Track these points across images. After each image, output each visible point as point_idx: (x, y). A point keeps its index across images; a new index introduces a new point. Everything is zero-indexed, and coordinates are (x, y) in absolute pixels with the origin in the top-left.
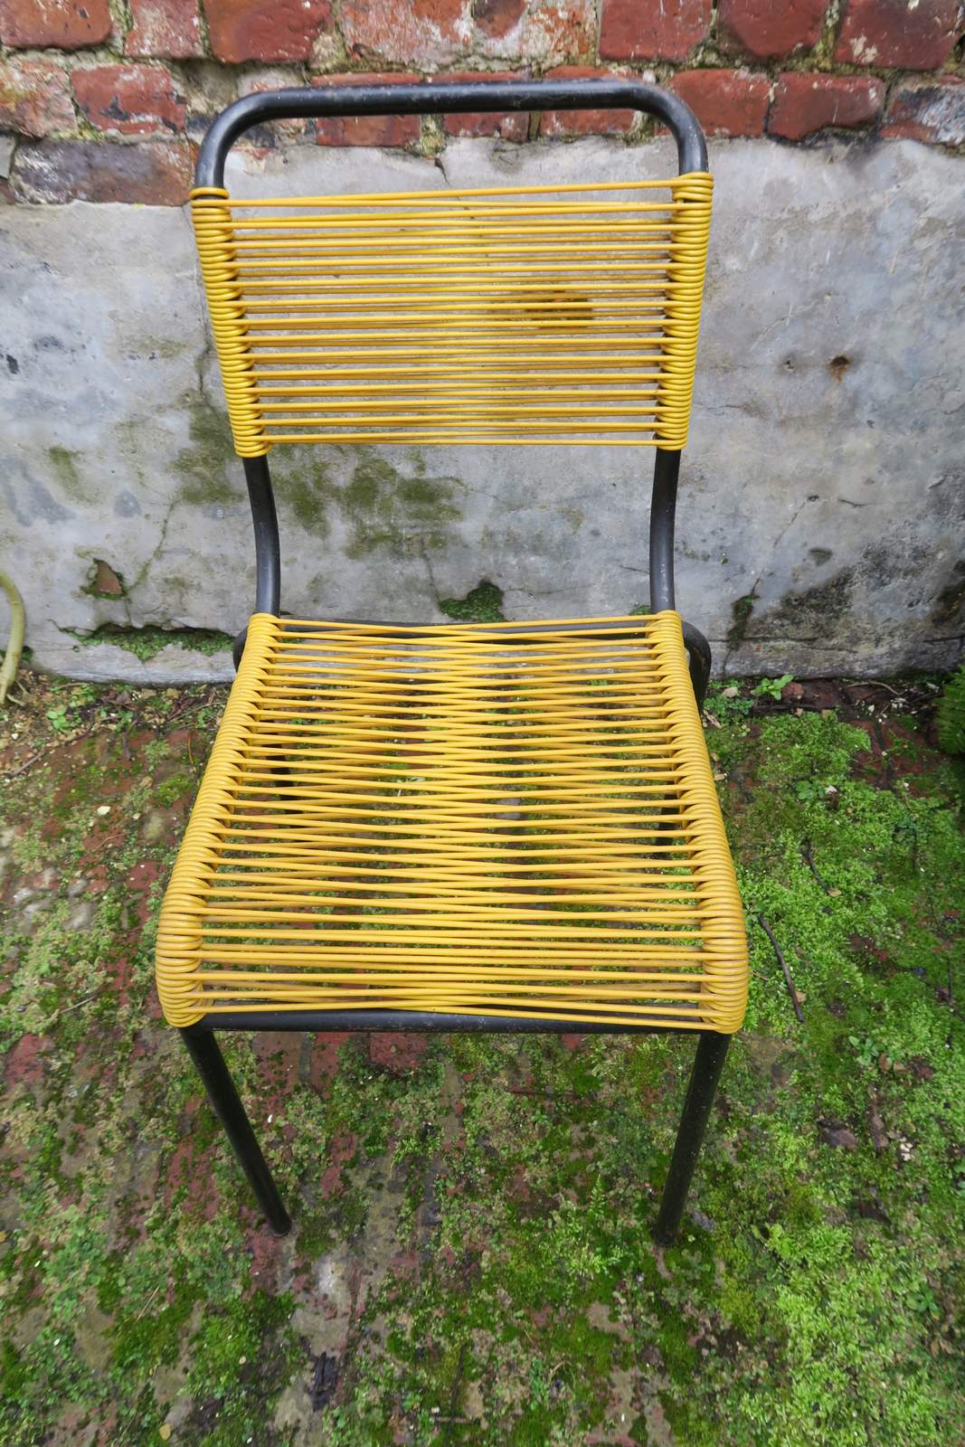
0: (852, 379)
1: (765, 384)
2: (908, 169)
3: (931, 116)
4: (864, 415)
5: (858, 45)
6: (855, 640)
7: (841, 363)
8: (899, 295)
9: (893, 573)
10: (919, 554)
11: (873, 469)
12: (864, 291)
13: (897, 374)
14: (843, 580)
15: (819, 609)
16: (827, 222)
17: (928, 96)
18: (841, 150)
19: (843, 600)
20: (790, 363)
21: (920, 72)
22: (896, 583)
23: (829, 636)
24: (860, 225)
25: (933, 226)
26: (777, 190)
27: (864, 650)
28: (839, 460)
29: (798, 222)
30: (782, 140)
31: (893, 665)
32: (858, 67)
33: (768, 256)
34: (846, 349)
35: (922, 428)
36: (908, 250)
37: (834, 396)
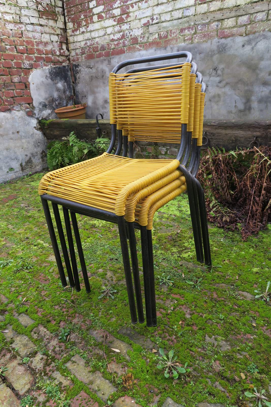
0: (20, 134)
1: (12, 136)
2: (15, 113)
3: (15, 108)
4: (23, 138)
5: (6, 103)
6: (36, 166)
7: (18, 132)
8: (20, 124)
9: (35, 156)
10: (36, 153)
11: (27, 143)
12: (17, 125)
13: (24, 132)
14: (30, 158)
15: (30, 163)
16: (10, 118)
17: (14, 107)
18: (8, 112)
19: (32, 161)
20: (13, 133)
21: (12, 105)
22: (36, 157)
23: (33, 166)
24: (13, 118)
25: (20, 118)
26: (4, 116)
27: (37, 167)
28: (23, 143)
29: (7, 119)
30: (3, 112)
31: (41, 168)
32: (7, 105)
33: (6, 122)
34: (18, 130)
35: (29, 138)
36: (19, 120)
37: (19, 136)
